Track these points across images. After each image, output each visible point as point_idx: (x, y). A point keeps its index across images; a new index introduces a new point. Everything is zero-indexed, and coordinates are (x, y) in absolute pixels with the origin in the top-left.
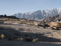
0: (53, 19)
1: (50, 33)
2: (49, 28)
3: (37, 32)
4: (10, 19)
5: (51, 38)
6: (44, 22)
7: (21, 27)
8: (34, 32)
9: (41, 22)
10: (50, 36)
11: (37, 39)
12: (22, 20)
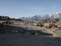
0: (46, 21)
1: (45, 30)
2: (44, 27)
3: (37, 29)
4: (18, 21)
5: (46, 33)
6: (40, 23)
7: (26, 26)
8: (35, 30)
9: (38, 23)
10: (45, 32)
11: (37, 34)
12: (25, 22)
